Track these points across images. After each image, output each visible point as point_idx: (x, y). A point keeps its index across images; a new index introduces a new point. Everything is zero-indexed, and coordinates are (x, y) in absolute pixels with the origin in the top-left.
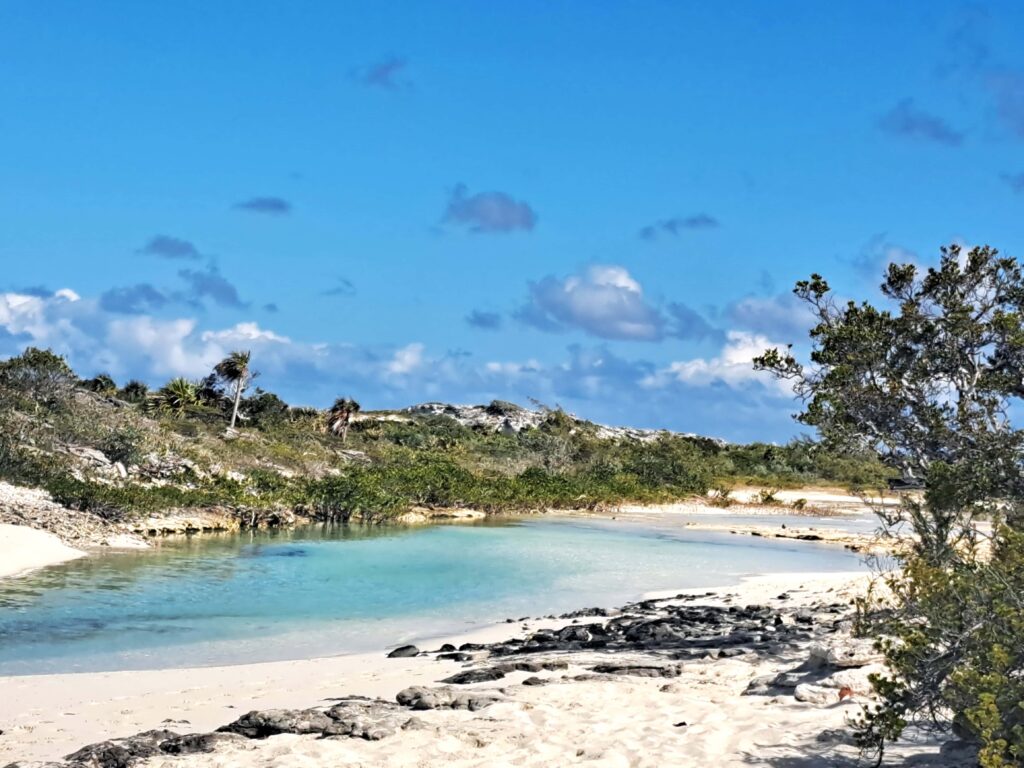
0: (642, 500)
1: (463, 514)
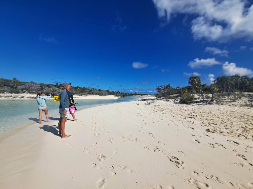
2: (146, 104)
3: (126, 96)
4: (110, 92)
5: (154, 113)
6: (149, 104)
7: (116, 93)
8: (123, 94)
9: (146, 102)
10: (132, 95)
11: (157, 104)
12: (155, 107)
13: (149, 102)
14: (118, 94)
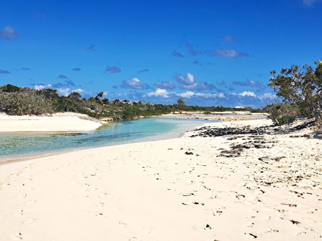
0: (165, 114)
1: (141, 117)
2: (224, 153)
3: (138, 115)
4: (62, 99)
5: (258, 191)
6: (237, 150)
7: (90, 104)
8: (121, 105)
9: (223, 142)
10: (162, 109)
11: (274, 152)
12: (266, 165)
13: (239, 141)
14: (99, 108)
